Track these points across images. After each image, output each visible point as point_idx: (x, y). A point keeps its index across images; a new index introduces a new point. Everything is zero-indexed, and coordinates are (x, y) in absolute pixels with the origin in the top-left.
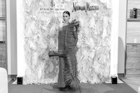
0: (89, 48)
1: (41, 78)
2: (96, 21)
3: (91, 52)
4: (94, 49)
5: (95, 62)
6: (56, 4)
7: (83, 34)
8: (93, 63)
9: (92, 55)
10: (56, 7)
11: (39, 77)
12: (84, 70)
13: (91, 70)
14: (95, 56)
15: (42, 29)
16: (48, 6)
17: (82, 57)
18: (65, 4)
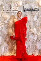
0: (33, 34)
1: (4, 52)
2: (38, 17)
3: (35, 36)
4: (36, 34)
5: (37, 43)
6: (13, 8)
7: (30, 25)
8: (36, 43)
9: (35, 38)
10: (13, 9)
11: (3, 52)
12: (30, 47)
13: (35, 47)
14: (37, 38)
15: (4, 23)
16: (8, 8)
17: (29, 39)
18: (18, 7)
